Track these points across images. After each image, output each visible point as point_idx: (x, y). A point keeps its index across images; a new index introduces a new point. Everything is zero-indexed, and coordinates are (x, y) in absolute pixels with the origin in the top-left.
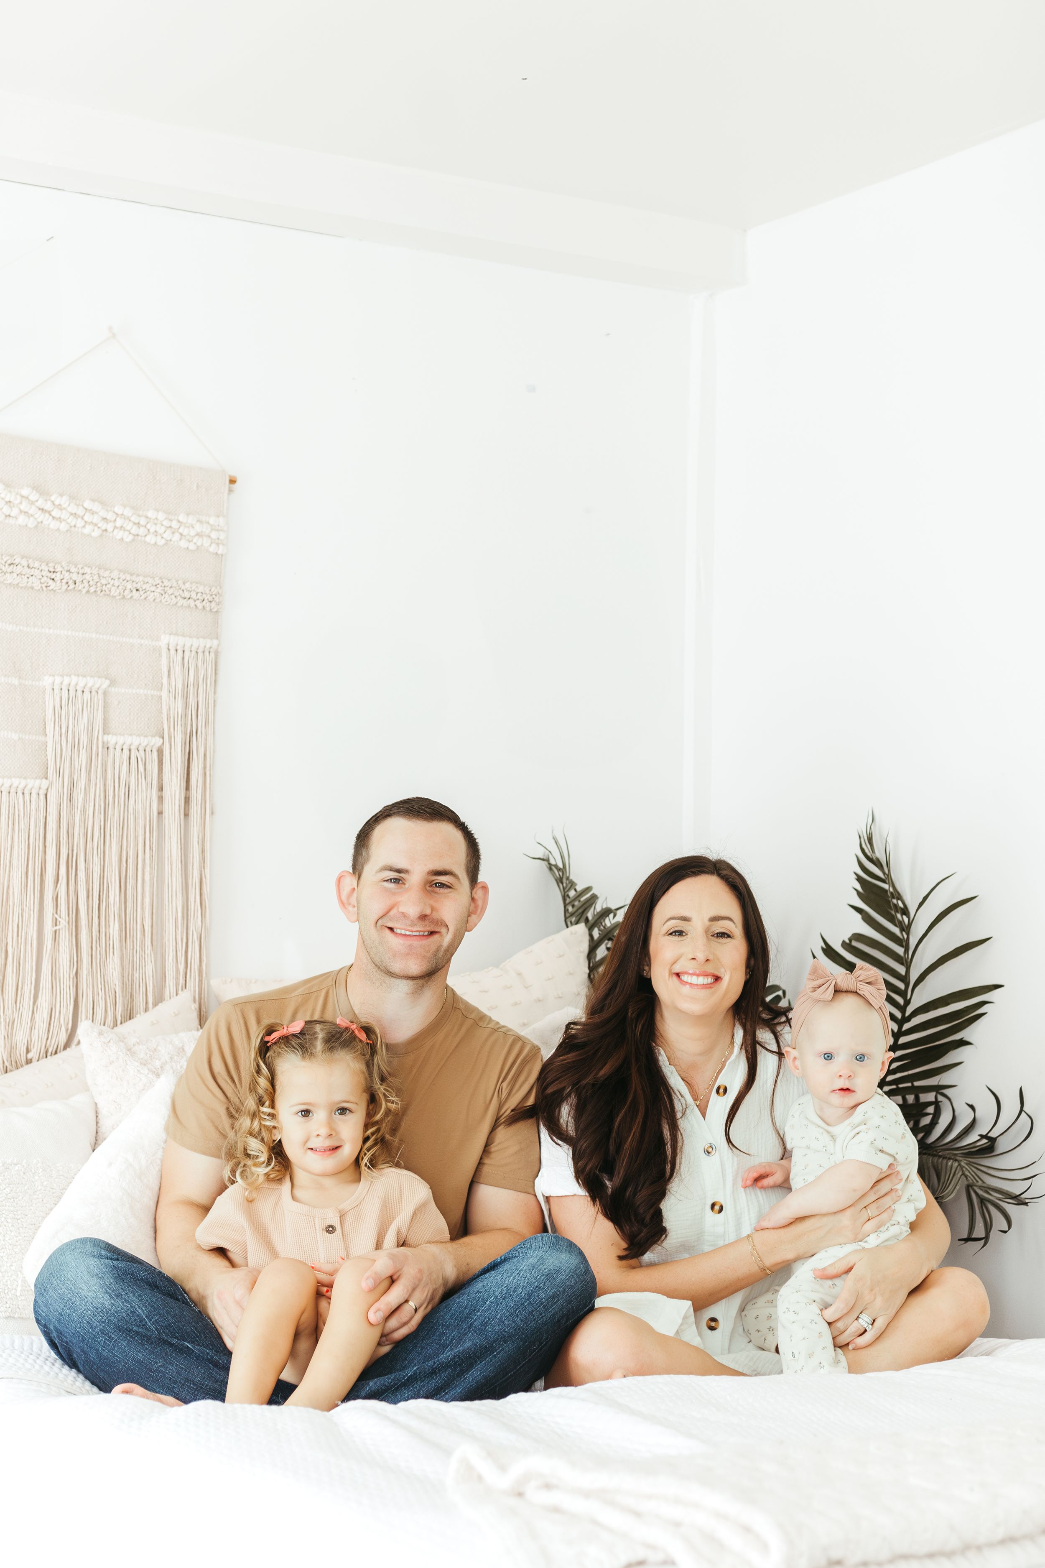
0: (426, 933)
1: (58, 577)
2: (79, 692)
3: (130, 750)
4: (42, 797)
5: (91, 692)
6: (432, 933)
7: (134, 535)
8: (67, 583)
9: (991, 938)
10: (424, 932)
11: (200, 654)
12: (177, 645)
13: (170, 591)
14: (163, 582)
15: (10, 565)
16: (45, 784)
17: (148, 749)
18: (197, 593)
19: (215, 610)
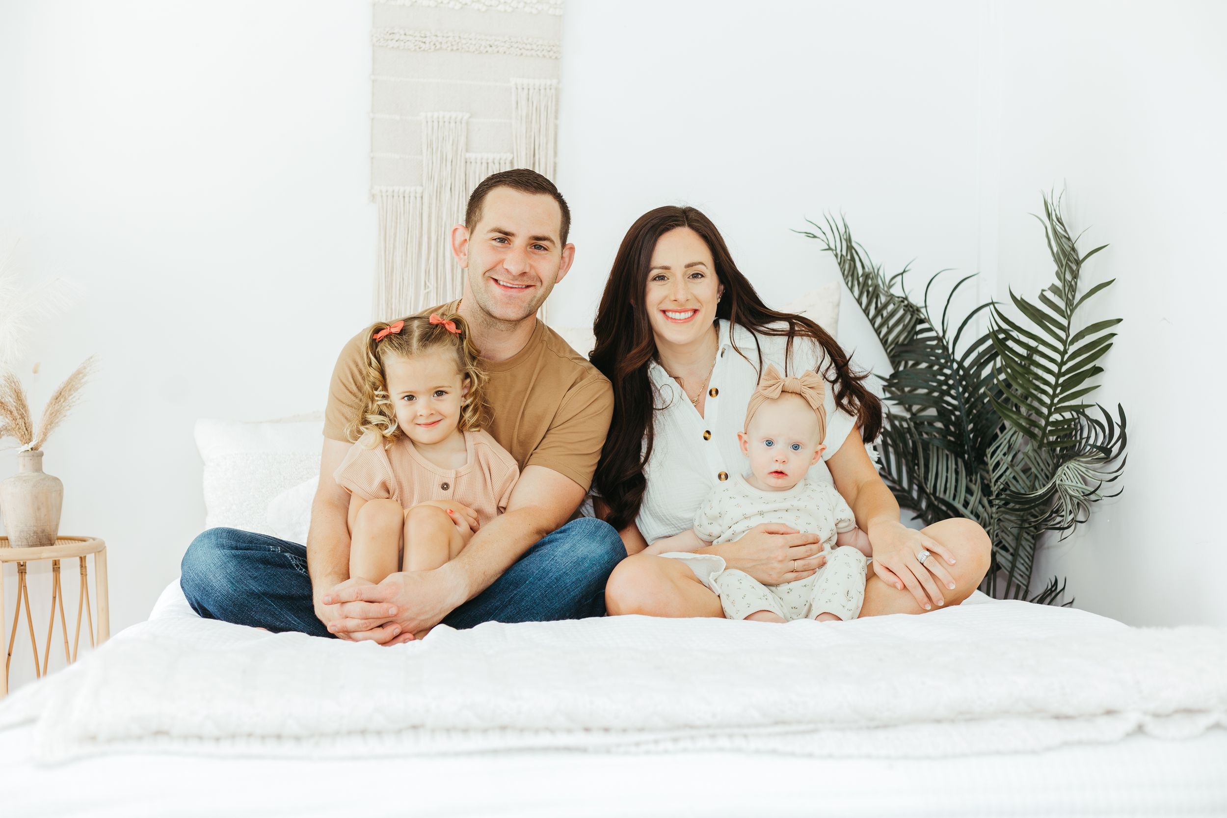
0: (524, 286)
1: (427, 40)
2: (447, 124)
3: (488, 163)
4: (419, 199)
5: (456, 123)
6: (528, 287)
7: (487, 6)
8: (434, 44)
9: (1115, 279)
10: (522, 285)
11: (542, 91)
12: (523, 85)
13: (515, 46)
14: (510, 39)
15: (390, 34)
16: (419, 189)
17: (502, 162)
18: (538, 46)
19: (554, 57)
